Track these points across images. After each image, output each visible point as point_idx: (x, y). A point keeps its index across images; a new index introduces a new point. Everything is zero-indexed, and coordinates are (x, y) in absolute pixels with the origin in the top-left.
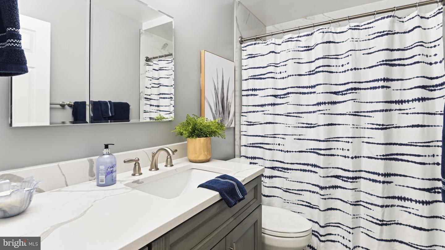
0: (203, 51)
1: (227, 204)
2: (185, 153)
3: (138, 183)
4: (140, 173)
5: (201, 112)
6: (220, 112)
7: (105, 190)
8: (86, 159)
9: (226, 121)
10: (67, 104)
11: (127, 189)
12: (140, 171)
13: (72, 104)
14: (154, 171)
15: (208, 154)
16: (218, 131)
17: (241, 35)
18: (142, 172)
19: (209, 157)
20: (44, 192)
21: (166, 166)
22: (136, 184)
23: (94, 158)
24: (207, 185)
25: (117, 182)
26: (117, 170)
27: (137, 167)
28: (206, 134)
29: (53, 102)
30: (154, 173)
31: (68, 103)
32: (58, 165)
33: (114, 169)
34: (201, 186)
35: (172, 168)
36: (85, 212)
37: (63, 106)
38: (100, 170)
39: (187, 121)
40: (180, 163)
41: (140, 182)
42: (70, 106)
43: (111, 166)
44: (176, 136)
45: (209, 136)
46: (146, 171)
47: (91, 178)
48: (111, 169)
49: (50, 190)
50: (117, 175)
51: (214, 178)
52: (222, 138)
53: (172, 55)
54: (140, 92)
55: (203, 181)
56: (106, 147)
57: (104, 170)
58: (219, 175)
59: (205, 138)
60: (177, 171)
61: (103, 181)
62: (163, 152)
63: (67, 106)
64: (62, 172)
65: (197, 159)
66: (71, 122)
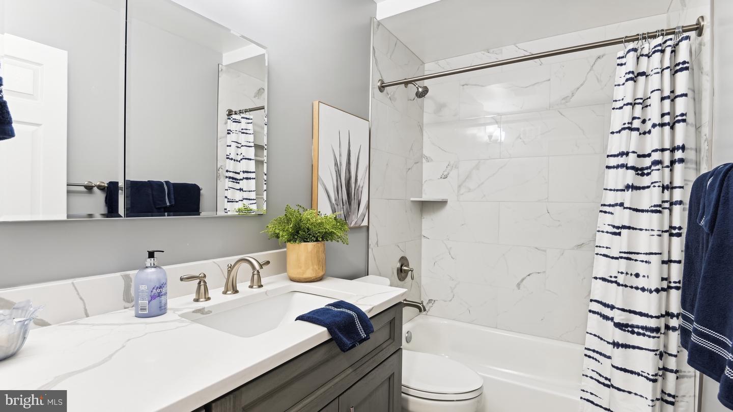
0: (316, 103)
1: (339, 346)
2: (283, 267)
3: (203, 314)
4: (207, 297)
5: (312, 202)
6: (344, 201)
7: (147, 324)
8: (118, 274)
9: (354, 217)
10: (95, 186)
11: (183, 322)
12: (206, 293)
13: (104, 186)
14: (230, 294)
15: (319, 269)
16: (335, 232)
17: (382, 77)
18: (209, 296)
19: (321, 274)
20: (50, 325)
21: (251, 287)
22: (199, 315)
23: (132, 273)
24: (310, 318)
25: (168, 311)
26: (168, 292)
27: (202, 288)
28: (317, 237)
29: (72, 182)
30: (230, 297)
31: (98, 184)
32: (73, 283)
33: (164, 291)
34: (301, 318)
35: (261, 290)
36: (111, 356)
37: (89, 188)
38: (140, 292)
39: (285, 215)
40: (273, 282)
41: (206, 312)
42: (102, 188)
43: (158, 285)
44: (269, 239)
45: (320, 240)
46: (216, 294)
47: (127, 305)
48: (158, 291)
49: (59, 322)
50: (168, 301)
51: (323, 306)
52: (344, 243)
53: (264, 108)
54: (218, 167)
55: (305, 311)
56: (151, 255)
57: (146, 292)
58: (332, 301)
59: (316, 243)
60: (267, 295)
61: (145, 309)
62: (245, 265)
63: (95, 189)
64: (78, 294)
65: (301, 276)
66: (104, 215)
